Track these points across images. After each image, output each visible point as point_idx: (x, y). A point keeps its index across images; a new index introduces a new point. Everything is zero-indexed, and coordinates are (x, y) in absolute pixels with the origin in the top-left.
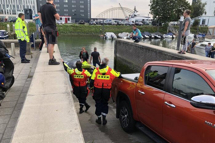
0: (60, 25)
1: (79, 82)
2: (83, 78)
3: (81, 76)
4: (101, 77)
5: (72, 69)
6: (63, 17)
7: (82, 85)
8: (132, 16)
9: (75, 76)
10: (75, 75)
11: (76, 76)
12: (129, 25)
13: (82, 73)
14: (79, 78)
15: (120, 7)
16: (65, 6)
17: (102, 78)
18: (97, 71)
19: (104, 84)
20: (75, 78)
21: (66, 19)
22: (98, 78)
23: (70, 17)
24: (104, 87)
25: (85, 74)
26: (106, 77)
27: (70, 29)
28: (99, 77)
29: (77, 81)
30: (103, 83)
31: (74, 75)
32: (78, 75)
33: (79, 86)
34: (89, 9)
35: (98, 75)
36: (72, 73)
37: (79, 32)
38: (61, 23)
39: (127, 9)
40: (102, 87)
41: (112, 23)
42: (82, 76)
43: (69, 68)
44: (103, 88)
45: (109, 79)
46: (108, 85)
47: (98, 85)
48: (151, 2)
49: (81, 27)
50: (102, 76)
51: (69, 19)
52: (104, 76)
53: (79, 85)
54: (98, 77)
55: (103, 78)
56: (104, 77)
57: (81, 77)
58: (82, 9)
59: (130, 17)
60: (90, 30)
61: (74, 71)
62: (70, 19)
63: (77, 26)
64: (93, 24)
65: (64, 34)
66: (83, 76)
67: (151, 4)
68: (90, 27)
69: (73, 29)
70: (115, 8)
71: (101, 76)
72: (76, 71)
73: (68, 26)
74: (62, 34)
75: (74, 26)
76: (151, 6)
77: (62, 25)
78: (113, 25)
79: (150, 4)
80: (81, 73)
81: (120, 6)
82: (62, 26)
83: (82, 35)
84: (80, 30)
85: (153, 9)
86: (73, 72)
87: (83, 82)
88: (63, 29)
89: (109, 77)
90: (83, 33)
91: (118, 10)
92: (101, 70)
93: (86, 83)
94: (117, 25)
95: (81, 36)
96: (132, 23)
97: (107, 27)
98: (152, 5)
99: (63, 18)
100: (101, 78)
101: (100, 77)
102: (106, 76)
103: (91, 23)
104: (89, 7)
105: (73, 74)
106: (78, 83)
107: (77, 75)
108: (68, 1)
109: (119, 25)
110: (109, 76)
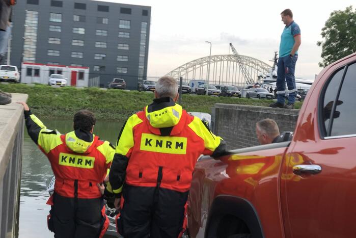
0: (53, 86)
1: (76, 181)
2: (92, 166)
3: (84, 158)
4: (153, 143)
5: (54, 133)
6: (64, 69)
7: (83, 195)
8: (268, 79)
9: (64, 159)
10: (65, 155)
11: (67, 159)
12: (258, 96)
13: (89, 148)
14: (75, 165)
15: (232, 53)
16: (75, 43)
17: (159, 150)
18: (139, 121)
19: (164, 171)
20: (63, 163)
21: (74, 73)
22: (143, 147)
23: (87, 71)
24: (163, 185)
25: (99, 152)
26: (174, 145)
27: (80, 100)
28: (148, 142)
29: (69, 179)
30: (161, 168)
31: (62, 154)
32: (73, 156)
33: (72, 195)
34: (142, 55)
35: (145, 136)
36: (52, 147)
37: (106, 110)
38: (59, 83)
39: (253, 61)
40: (154, 185)
41: (207, 90)
42: (89, 158)
43: (45, 129)
44: (158, 188)
45: (183, 151)
46: (179, 178)
47: (141, 175)
48: (324, 35)
49: (113, 97)
50: (160, 139)
51: (81, 75)
52: (165, 140)
53: (76, 192)
54: (143, 142)
55: (164, 150)
56: (164, 144)
57: (84, 162)
58: (123, 53)
59: (262, 82)
60: (141, 104)
61: (63, 139)
62: (86, 76)
63: (102, 93)
64: (149, 90)
65: (63, 113)
66: (93, 159)
67: (324, 40)
68: (140, 96)
69: (91, 100)
70: (217, 56)
71: (154, 139)
72: (70, 139)
73: (76, 92)
74: (56, 112)
75: (94, 93)
76: (324, 47)
77: (59, 87)
78: (210, 94)
79: (320, 41)
80: (85, 145)
81: (233, 49)
82: (58, 91)
83: (114, 117)
84: (112, 105)
85: (331, 53)
86: (59, 142)
87: (91, 185)
88: (62, 99)
89: (185, 146)
90: (118, 112)
91: (226, 62)
92: (157, 112)
93: (100, 190)
94: (220, 95)
95: (113, 120)
96: (268, 93)
97: (191, 98)
98: (328, 43)
99: (67, 70)
100: (153, 148)
101: (151, 145)
102: (174, 140)
103: (146, 86)
104: (142, 48)
105: (58, 149)
106: (72, 183)
107: (69, 156)
108: (85, 31)
109: (229, 95)
110: (184, 140)
